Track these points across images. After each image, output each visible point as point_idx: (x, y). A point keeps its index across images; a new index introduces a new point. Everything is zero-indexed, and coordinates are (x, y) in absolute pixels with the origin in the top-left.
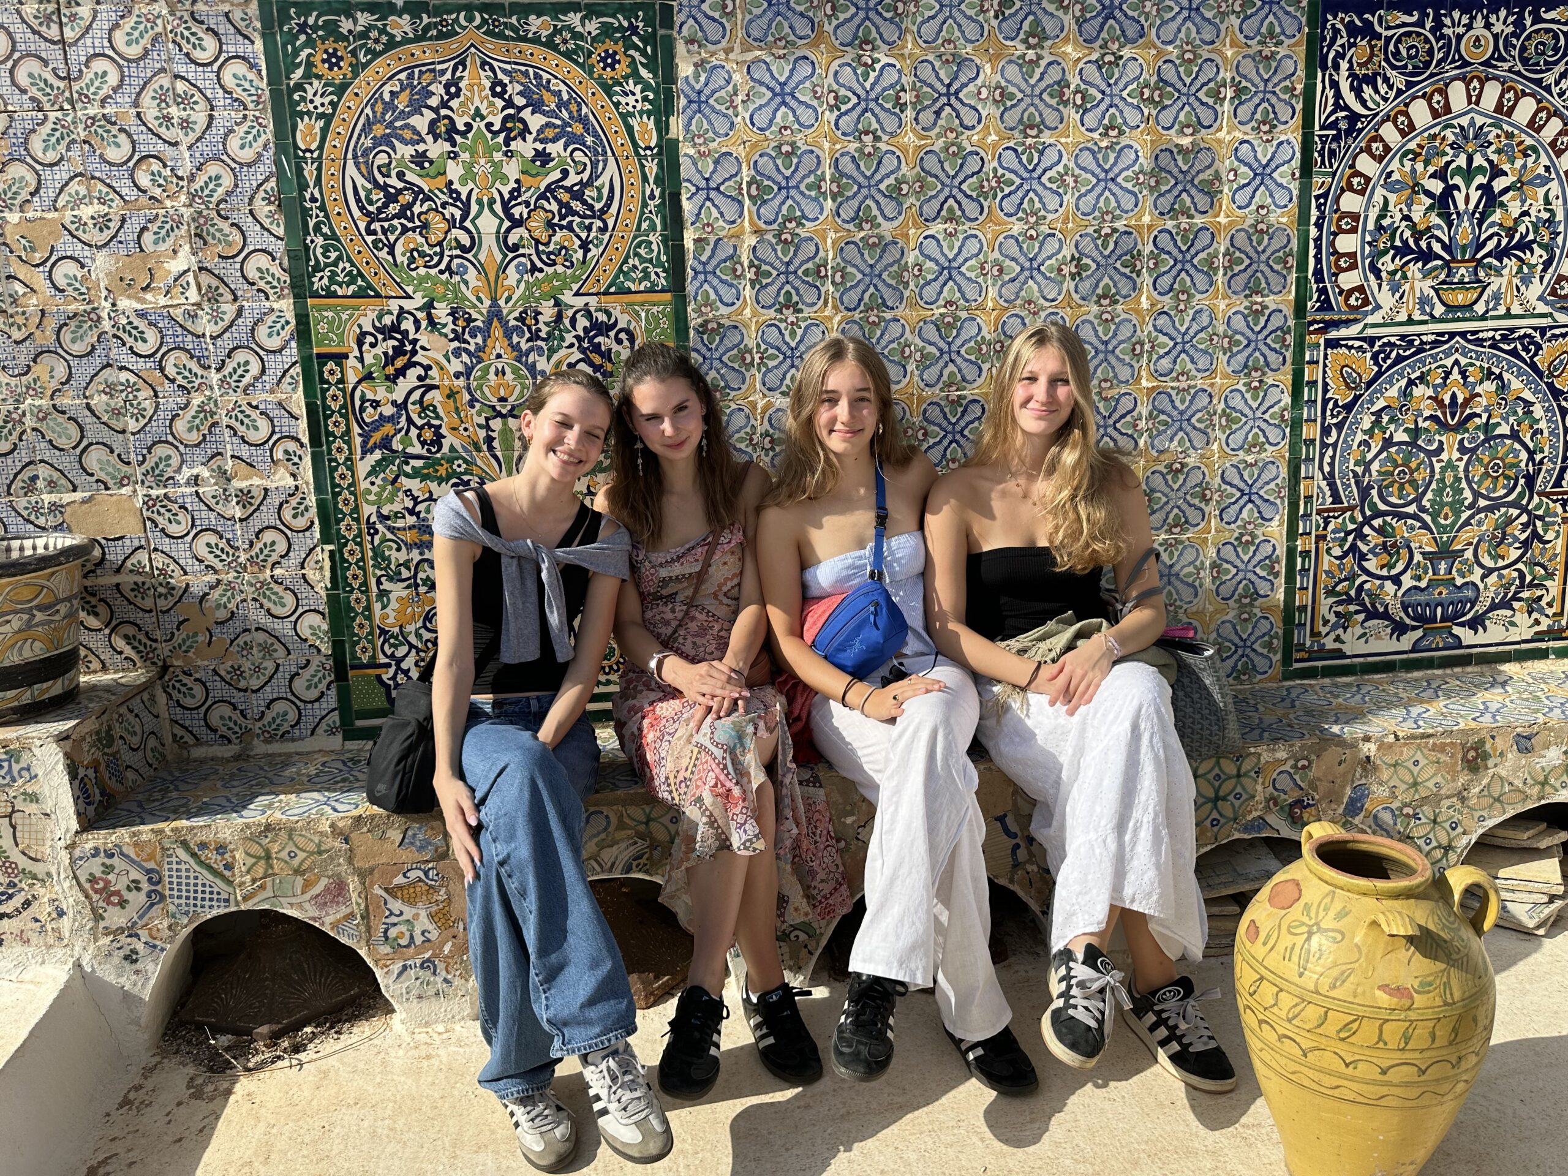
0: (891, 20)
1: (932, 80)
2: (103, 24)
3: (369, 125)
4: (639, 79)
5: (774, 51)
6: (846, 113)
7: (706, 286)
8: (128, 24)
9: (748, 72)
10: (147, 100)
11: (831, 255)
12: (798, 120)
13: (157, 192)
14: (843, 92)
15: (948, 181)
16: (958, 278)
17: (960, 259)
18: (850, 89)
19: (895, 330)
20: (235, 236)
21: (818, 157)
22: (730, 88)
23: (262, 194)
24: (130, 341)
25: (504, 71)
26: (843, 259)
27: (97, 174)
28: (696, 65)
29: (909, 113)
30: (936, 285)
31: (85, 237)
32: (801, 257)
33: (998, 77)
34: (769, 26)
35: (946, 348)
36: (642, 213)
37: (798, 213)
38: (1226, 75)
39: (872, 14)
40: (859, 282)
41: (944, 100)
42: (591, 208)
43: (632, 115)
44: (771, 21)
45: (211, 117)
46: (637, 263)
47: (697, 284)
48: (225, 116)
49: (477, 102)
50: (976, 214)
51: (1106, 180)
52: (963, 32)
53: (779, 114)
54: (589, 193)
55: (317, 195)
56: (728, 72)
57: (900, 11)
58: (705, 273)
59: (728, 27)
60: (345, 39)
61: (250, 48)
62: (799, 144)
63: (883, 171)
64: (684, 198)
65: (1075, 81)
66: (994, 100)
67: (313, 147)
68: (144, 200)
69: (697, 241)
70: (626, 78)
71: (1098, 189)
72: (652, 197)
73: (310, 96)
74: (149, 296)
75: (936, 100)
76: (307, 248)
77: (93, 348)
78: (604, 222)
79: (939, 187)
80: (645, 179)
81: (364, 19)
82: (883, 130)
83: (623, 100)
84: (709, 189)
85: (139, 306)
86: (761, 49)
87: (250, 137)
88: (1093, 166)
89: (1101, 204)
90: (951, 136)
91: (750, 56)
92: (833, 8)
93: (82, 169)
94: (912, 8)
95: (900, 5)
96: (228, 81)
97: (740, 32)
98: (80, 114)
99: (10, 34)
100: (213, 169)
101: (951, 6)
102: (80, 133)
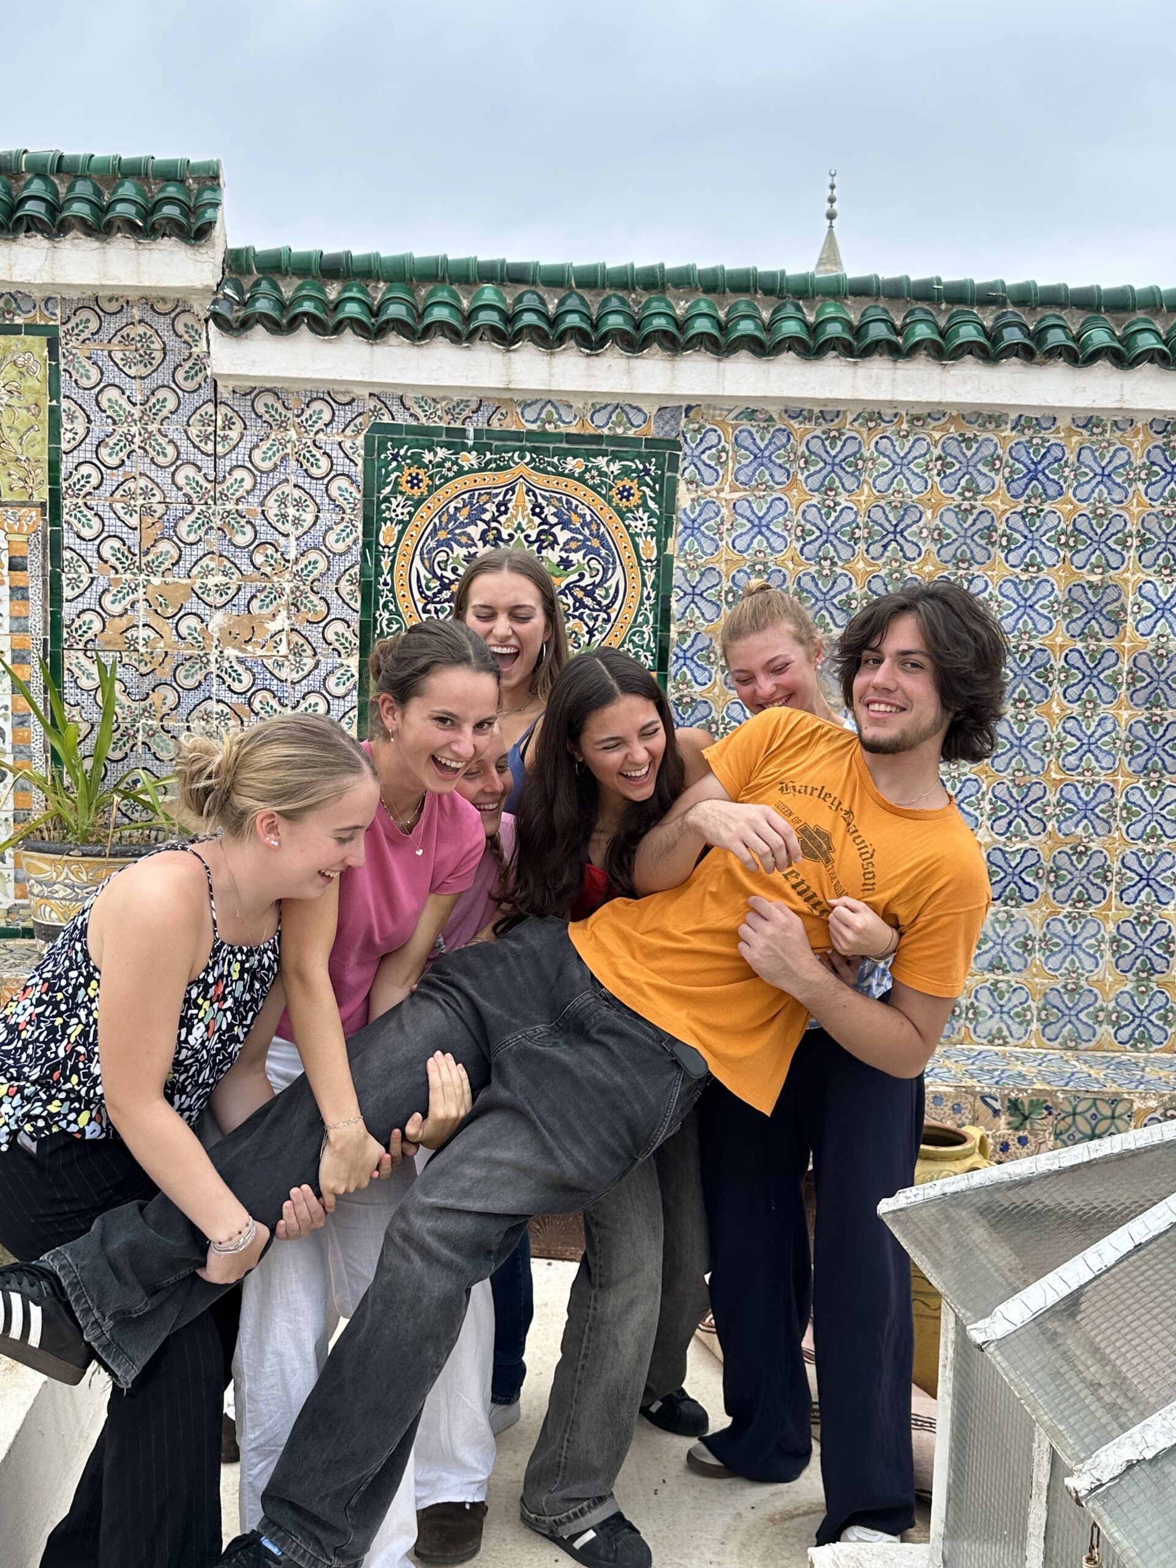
0: (852, 474)
1: (883, 521)
2: (246, 444)
3: (435, 530)
4: (647, 509)
5: (756, 492)
6: (810, 543)
7: (685, 669)
8: (264, 446)
9: (734, 508)
10: (271, 502)
12: (770, 546)
13: (268, 570)
14: (808, 526)
18: (815, 525)
20: (322, 607)
21: (784, 575)
22: (718, 519)
23: (347, 577)
24: (229, 681)
25: (543, 497)
27: (225, 553)
28: (693, 500)
29: (862, 545)
31: (209, 600)
33: (937, 521)
34: (754, 473)
36: (639, 610)
38: (1132, 528)
39: (836, 468)
41: (891, 536)
42: (599, 603)
43: (639, 535)
44: (755, 470)
45: (317, 517)
46: (631, 646)
47: (677, 666)
48: (326, 517)
49: (520, 519)
51: (1025, 607)
52: (910, 485)
53: (756, 541)
54: (599, 592)
55: (389, 580)
56: (718, 506)
57: (860, 467)
58: (685, 658)
59: (721, 472)
60: (427, 467)
61: (353, 469)
62: (770, 564)
63: (837, 589)
64: (673, 600)
65: (1002, 527)
66: (933, 539)
67: (390, 545)
68: (257, 574)
69: (680, 633)
70: (637, 507)
71: (1019, 613)
72: (648, 598)
73: (394, 507)
74: (249, 648)
75: (884, 537)
76: (376, 620)
77: (200, 683)
78: (609, 615)
80: (644, 584)
81: (442, 453)
82: (839, 558)
83: (633, 524)
84: (694, 594)
85: (240, 655)
86: (746, 490)
87: (344, 534)
88: (1014, 595)
89: (1020, 625)
90: (895, 565)
91: (736, 496)
92: (806, 462)
93: (214, 549)
94: (870, 465)
95: (860, 463)
96: (334, 491)
97: (730, 477)
98: (219, 508)
99: (177, 447)
100: (313, 556)
101: (902, 465)
102: (217, 522)
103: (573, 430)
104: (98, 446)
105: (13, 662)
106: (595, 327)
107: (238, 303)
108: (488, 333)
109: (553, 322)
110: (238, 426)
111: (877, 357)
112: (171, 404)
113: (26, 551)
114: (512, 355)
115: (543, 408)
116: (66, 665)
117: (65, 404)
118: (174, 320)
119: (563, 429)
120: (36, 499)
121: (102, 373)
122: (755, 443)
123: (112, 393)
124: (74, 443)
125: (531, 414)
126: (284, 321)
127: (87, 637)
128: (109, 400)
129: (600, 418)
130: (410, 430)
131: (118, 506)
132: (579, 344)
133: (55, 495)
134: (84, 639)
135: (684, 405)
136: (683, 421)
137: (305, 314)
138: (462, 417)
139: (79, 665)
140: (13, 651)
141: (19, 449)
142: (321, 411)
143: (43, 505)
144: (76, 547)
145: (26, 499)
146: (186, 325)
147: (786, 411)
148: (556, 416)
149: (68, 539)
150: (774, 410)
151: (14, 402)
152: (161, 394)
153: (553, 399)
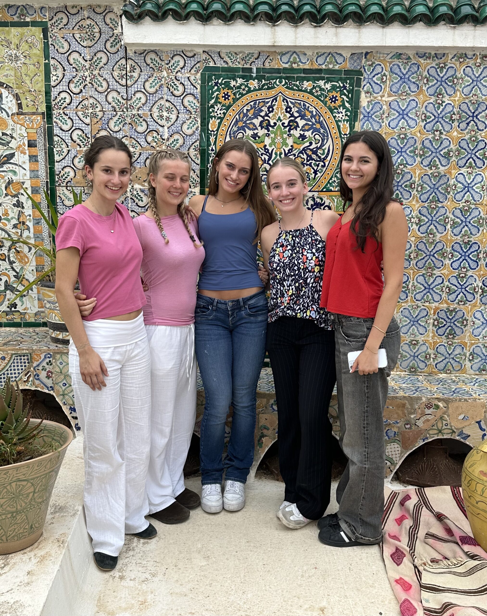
0: (451, 86)
1: (467, 110)
2: (142, 80)
3: (237, 122)
4: (344, 107)
5: (401, 97)
6: (429, 123)
8: (151, 80)
9: (390, 105)
10: (155, 109)
11: (417, 179)
12: (408, 125)
13: (154, 144)
14: (428, 114)
15: (470, 152)
16: (472, 192)
17: (473, 184)
18: (432, 113)
19: (442, 211)
21: (415, 140)
22: (381, 111)
23: (193, 147)
24: (137, 201)
25: (291, 102)
26: (422, 181)
27: (133, 136)
28: (368, 102)
29: (456, 124)
30: (462, 194)
32: (405, 179)
34: (400, 87)
35: (464, 220)
37: (405, 162)
39: (443, 83)
40: (428, 191)
41: (471, 118)
42: (320, 157)
43: (340, 121)
44: (401, 85)
45: (178, 117)
46: (336, 179)
48: (183, 116)
49: (279, 115)
50: (482, 165)
52: (481, 92)
53: (401, 122)
54: (320, 152)
55: (214, 148)
56: (381, 105)
57: (455, 82)
59: (383, 87)
60: (232, 89)
61: (195, 91)
62: (408, 134)
63: (442, 146)
67: (215, 130)
68: (148, 147)
70: (339, 107)
73: (216, 110)
75: (468, 119)
77: (123, 202)
78: (324, 163)
79: (466, 154)
81: (240, 81)
82: (444, 130)
83: (337, 115)
85: (142, 187)
86: (396, 96)
87: (191, 125)
90: (473, 133)
91: (391, 99)
92: (427, 80)
93: (127, 134)
94: (460, 81)
95: (455, 80)
96: (186, 103)
97: (388, 89)
98: (129, 113)
99: (107, 82)
100: (176, 137)
101: (477, 81)
102: (128, 120)
103: (307, 67)
104: (69, 83)
105: (32, 193)
106: (319, 12)
107: (137, 6)
108: (264, 16)
109: (297, 10)
110: (138, 70)
111: (465, 24)
112: (104, 60)
113: (36, 137)
114: (276, 28)
115: (291, 55)
116: (58, 194)
117: (52, 62)
118: (104, 17)
119: (302, 66)
120: (40, 111)
121: (70, 46)
122: (401, 71)
123: (75, 55)
124: (57, 82)
125: (285, 59)
126: (160, 14)
127: (67, 180)
128: (74, 59)
129: (321, 60)
130: (224, 69)
131: (80, 113)
132: (311, 21)
133: (49, 108)
134: (66, 181)
135: (364, 52)
136: (364, 60)
137: (171, 10)
138: (250, 62)
139: (64, 194)
140: (32, 187)
141: (30, 85)
142: (179, 61)
143: (43, 114)
144: (60, 135)
145: (35, 111)
146: (111, 19)
147: (417, 54)
148: (298, 60)
149: (56, 131)
150: (411, 53)
151: (27, 61)
152: (99, 55)
153: (297, 50)
